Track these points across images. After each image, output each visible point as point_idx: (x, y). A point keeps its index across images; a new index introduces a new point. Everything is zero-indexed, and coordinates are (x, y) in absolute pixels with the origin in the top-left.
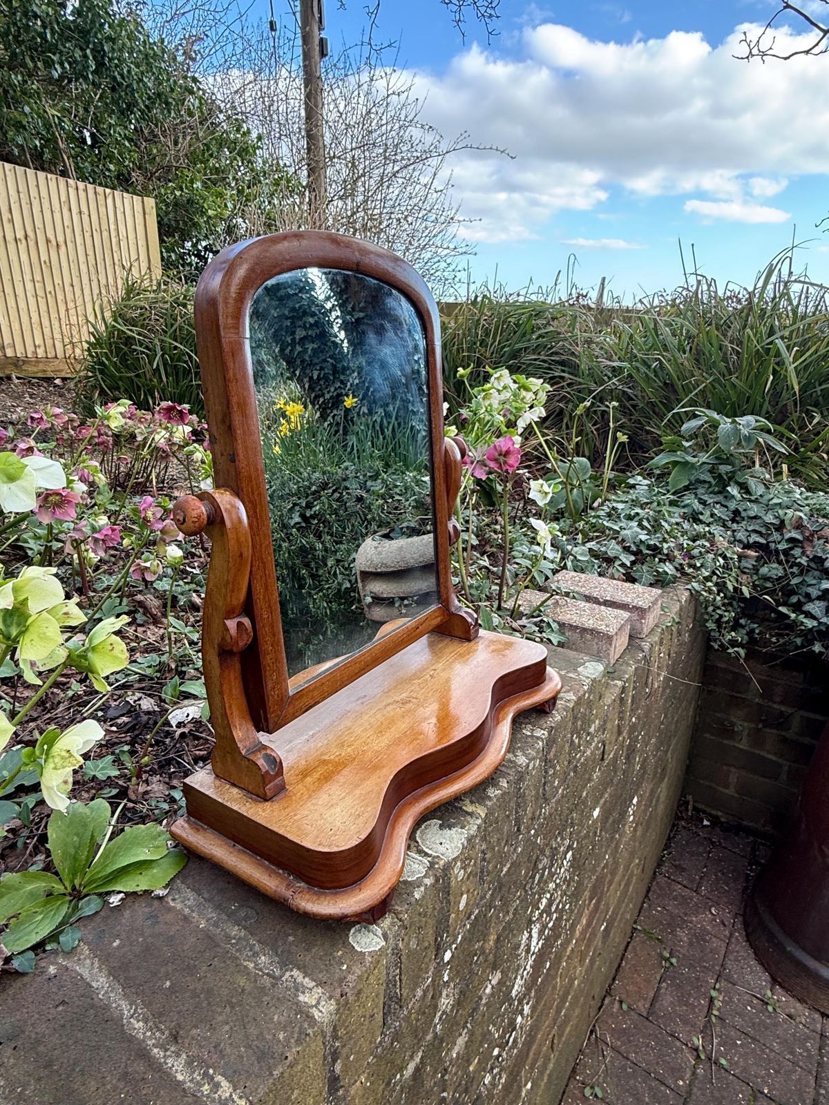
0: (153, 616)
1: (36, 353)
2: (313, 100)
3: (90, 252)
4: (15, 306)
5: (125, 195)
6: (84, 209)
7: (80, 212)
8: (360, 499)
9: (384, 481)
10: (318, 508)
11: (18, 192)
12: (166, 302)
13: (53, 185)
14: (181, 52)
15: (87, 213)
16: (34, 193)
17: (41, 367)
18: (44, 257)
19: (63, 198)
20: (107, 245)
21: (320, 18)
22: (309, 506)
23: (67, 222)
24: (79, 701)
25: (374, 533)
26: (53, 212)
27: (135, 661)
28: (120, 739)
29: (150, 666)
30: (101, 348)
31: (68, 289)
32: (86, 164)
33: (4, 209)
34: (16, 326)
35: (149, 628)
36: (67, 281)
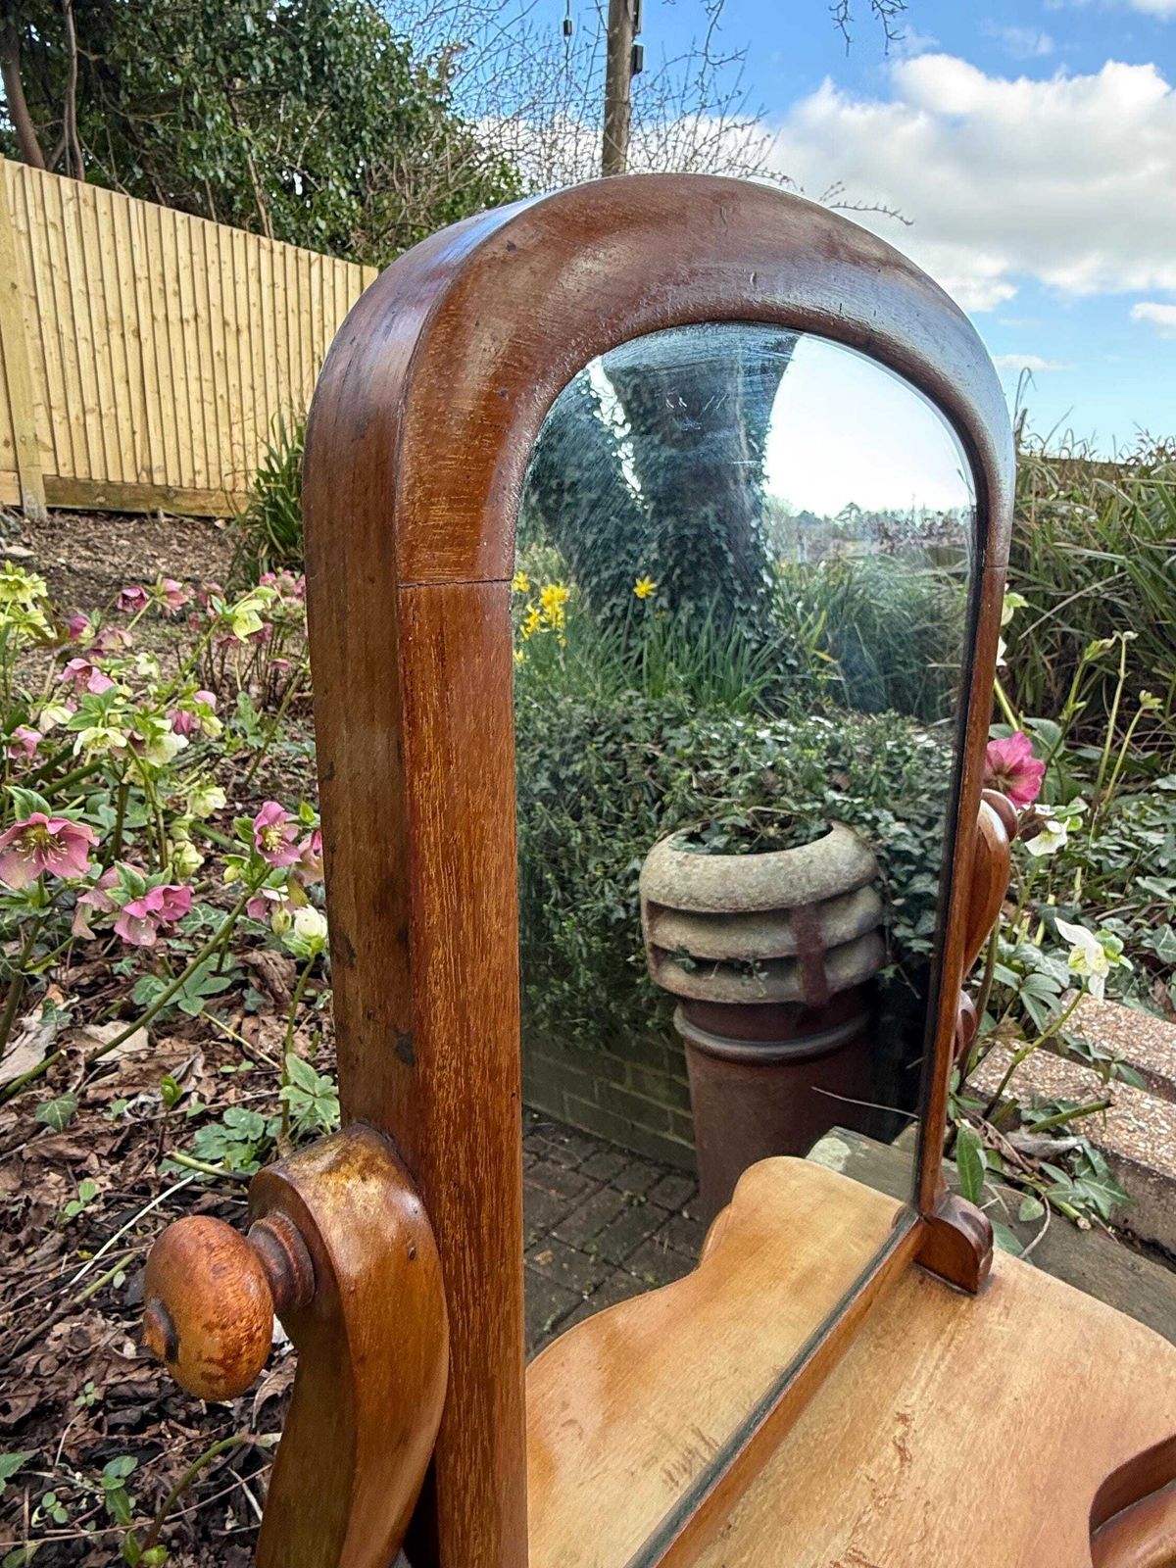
0: (275, 995)
1: (194, 481)
2: (615, 135)
3: (282, 341)
4: (171, 413)
5: (338, 261)
6: (279, 280)
7: (273, 285)
8: (650, 760)
9: (693, 731)
10: (579, 767)
11: (191, 253)
13: (239, 243)
14: (435, 66)
15: (283, 287)
16: (212, 256)
17: (200, 501)
18: (218, 346)
19: (252, 264)
20: (305, 333)
21: (636, 17)
22: (566, 761)
23: (254, 298)
24: (84, 1233)
25: (673, 829)
26: (235, 283)
27: (218, 1118)
28: (135, 1387)
29: (245, 1141)
30: (277, 482)
31: (247, 393)
32: (290, 219)
33: (170, 276)
34: (170, 442)
35: (264, 1023)
36: (246, 381)
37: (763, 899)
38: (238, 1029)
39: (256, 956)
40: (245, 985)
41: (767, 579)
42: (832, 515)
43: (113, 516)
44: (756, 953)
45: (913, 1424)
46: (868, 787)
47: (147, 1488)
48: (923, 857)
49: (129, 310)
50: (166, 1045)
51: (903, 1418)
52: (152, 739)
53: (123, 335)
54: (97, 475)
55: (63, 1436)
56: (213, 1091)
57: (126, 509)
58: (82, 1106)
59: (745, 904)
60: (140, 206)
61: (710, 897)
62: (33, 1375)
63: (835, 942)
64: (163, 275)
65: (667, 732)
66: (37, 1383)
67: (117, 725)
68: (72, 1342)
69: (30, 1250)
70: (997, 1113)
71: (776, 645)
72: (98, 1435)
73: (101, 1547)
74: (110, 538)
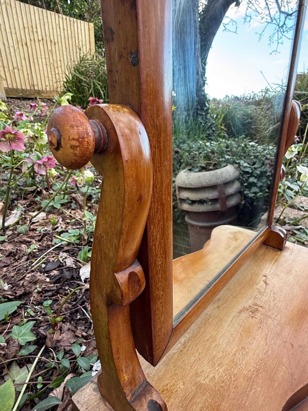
0: (80, 205)
1: (46, 88)
3: (68, 47)
4: (38, 69)
5: (82, 21)
6: (65, 27)
7: (64, 29)
8: (177, 152)
9: (188, 144)
11: (40, 20)
12: (96, 65)
13: (53, 17)
15: (66, 30)
16: (46, 20)
17: (48, 94)
18: (49, 48)
19: (57, 22)
23: (59, 33)
24: (33, 255)
25: (184, 168)
26: (53, 29)
27: (67, 231)
28: (50, 288)
29: (74, 236)
30: (69, 84)
31: (59, 62)
32: (67, 10)
33: (34, 27)
34: (39, 77)
35: (77, 211)
36: (58, 58)
37: (209, 183)
38: (70, 213)
39: (73, 195)
40: (71, 202)
41: (207, 105)
42: (222, 99)
43: (25, 99)
44: (207, 198)
45: (268, 277)
46: (237, 155)
47: (56, 309)
48: (252, 173)
49: (23, 38)
50: (51, 216)
51: (265, 276)
52: (40, 137)
53: (22, 45)
54: (19, 87)
55: (32, 298)
56: (65, 226)
57: (28, 97)
58: (29, 230)
59: (205, 184)
60: (24, 5)
61: (195, 183)
62: (22, 286)
63: (229, 194)
64: (32, 27)
65: (181, 145)
66: (23, 287)
67: (30, 128)
68: (32, 278)
69: (19, 261)
70: (280, 222)
71: (209, 124)
72: (41, 298)
73: (44, 321)
74: (24, 105)
